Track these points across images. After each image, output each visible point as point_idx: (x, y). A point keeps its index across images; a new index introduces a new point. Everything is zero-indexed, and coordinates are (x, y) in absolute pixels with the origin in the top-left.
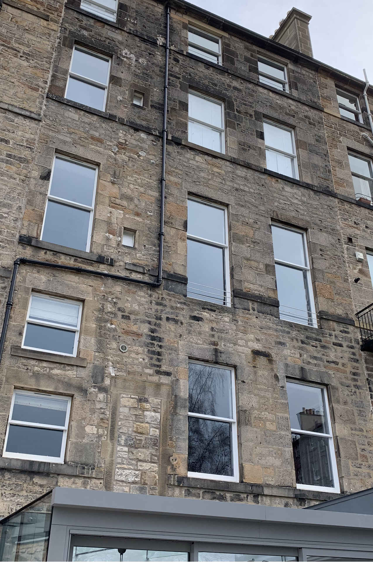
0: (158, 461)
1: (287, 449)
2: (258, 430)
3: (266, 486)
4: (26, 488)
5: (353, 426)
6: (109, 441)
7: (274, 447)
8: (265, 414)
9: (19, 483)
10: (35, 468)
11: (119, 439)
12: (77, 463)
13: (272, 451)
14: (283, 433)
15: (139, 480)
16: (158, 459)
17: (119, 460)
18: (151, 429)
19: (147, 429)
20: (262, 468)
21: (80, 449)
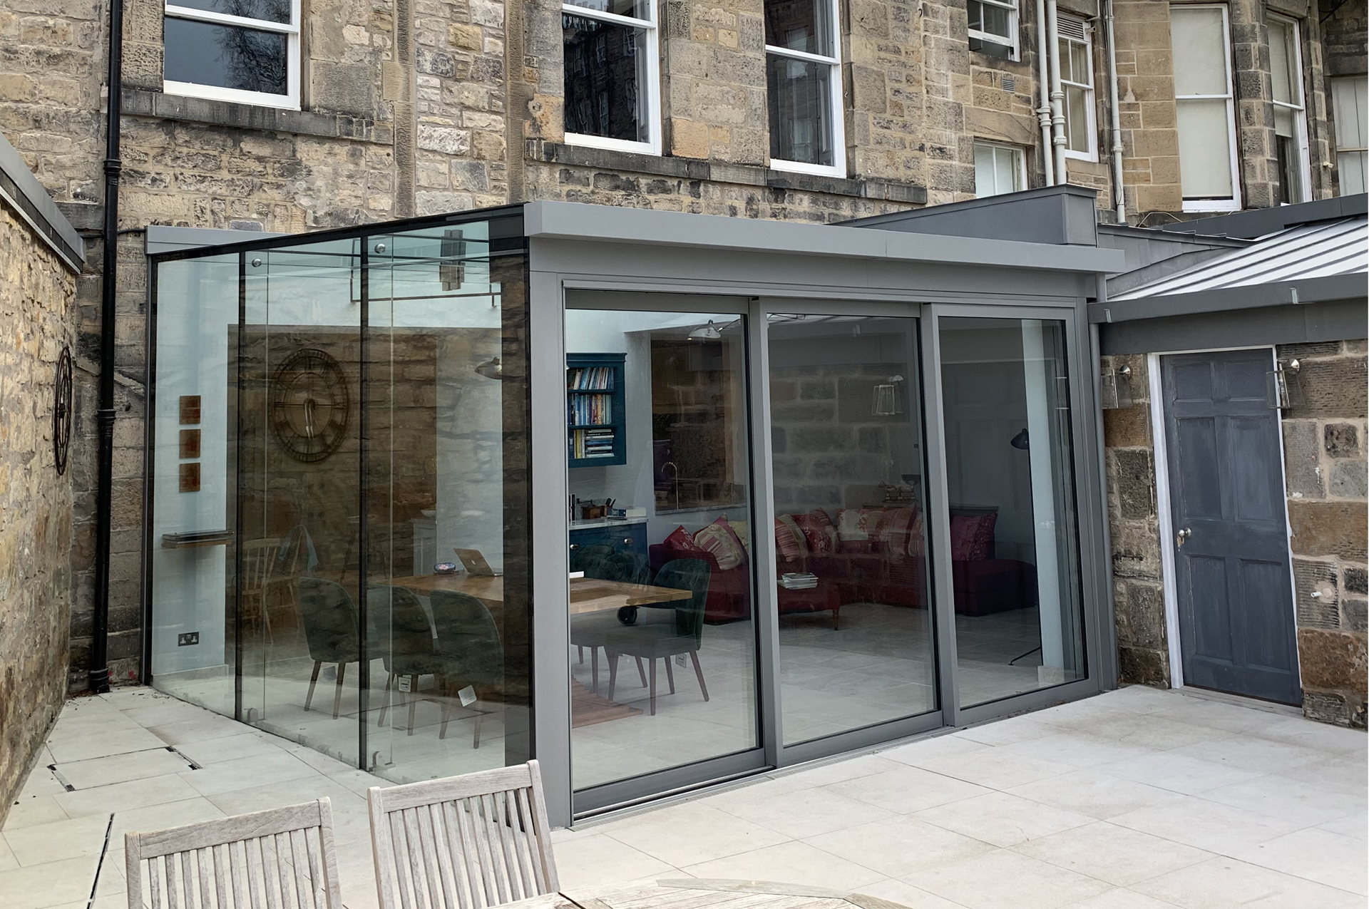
0: (503, 111)
1: (756, 89)
2: (703, 47)
3: (714, 164)
4: (227, 164)
5: (883, 42)
6: (397, 62)
7: (733, 83)
8: (717, 13)
9: (211, 153)
10: (244, 121)
11: (420, 59)
12: (334, 111)
13: (727, 93)
14: (750, 54)
15: (468, 148)
16: (505, 106)
17: (423, 106)
18: (487, 39)
19: (478, 38)
20: (709, 127)
21: (338, 78)
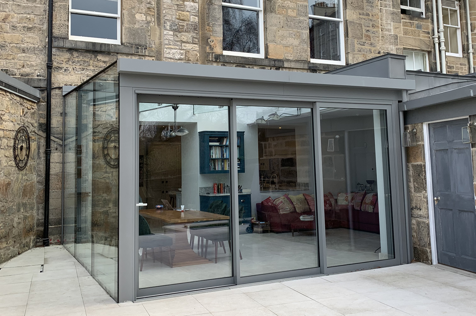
0: (198, 43)
1: (304, 31)
2: (281, 16)
3: (285, 61)
4: (92, 64)
5: (361, 12)
6: (156, 26)
7: (294, 30)
8: (287, 3)
9: (86, 60)
10: (98, 48)
11: (165, 25)
12: (132, 44)
13: (292, 33)
14: (302, 18)
15: (184, 57)
16: (199, 41)
17: (167, 42)
18: (192, 17)
19: (188, 16)
20: (284, 47)
21: (133, 33)
